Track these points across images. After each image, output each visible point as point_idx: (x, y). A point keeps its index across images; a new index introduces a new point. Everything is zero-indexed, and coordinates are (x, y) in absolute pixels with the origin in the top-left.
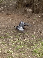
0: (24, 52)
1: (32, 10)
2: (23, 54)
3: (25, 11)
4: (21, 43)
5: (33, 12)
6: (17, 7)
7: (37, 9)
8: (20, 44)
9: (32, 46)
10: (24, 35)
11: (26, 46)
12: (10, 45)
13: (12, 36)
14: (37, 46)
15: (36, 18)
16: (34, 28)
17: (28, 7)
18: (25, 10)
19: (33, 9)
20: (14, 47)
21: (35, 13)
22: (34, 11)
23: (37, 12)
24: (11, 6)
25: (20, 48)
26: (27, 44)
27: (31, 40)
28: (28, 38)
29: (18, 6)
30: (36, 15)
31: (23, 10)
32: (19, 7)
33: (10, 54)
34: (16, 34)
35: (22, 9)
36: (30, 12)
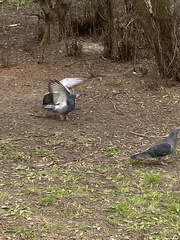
0: (75, 212)
1: (102, 48)
2: (74, 219)
3: (75, 53)
4: (61, 178)
5: (108, 54)
6: (41, 36)
7: (126, 43)
8: (57, 182)
9: (106, 191)
10: (75, 146)
11: (84, 190)
12: (16, 187)
13: (23, 150)
14: (127, 190)
15: (119, 80)
16: (115, 117)
17: (88, 34)
18: (76, 48)
19: (108, 44)
20: (35, 194)
21: (115, 60)
22: (110, 52)
23: (126, 55)
24: (16, 32)
25: (58, 196)
26: (88, 183)
27: (103, 166)
28: (92, 157)
29: (46, 30)
30: (118, 66)
31: (67, 45)
32: (51, 35)
33: (21, 220)
34: (43, 143)
35: (63, 42)
36: (95, 56)
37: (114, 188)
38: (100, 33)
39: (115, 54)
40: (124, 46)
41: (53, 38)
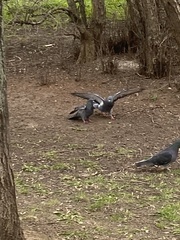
0: (123, 217)
1: (137, 65)
3: (112, 70)
4: (107, 186)
5: (143, 71)
6: (77, 55)
7: (160, 60)
8: (103, 190)
10: (117, 157)
11: (130, 197)
12: (65, 195)
13: (68, 161)
14: (170, 196)
16: (154, 130)
17: (122, 52)
18: (112, 65)
19: (143, 61)
20: (83, 201)
21: (151, 77)
22: (145, 69)
23: (161, 71)
25: (106, 202)
26: (133, 191)
27: (146, 175)
28: (134, 167)
29: (82, 49)
30: (154, 82)
31: (103, 63)
32: (87, 53)
34: (86, 154)
35: (98, 60)
36: (130, 73)
37: (158, 195)
38: (134, 51)
39: (150, 71)
40: (158, 63)
41: (89, 56)
